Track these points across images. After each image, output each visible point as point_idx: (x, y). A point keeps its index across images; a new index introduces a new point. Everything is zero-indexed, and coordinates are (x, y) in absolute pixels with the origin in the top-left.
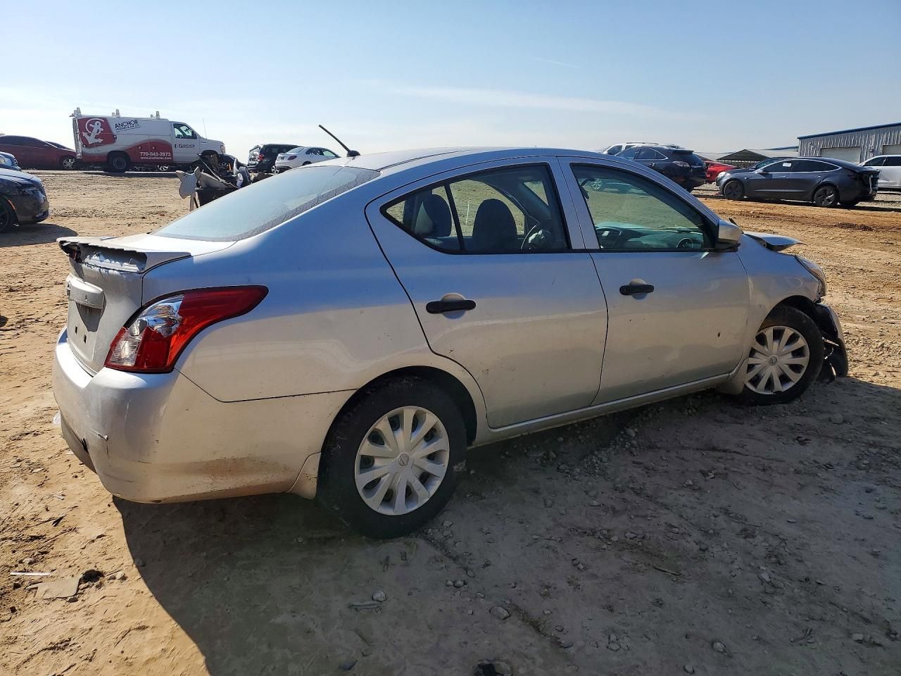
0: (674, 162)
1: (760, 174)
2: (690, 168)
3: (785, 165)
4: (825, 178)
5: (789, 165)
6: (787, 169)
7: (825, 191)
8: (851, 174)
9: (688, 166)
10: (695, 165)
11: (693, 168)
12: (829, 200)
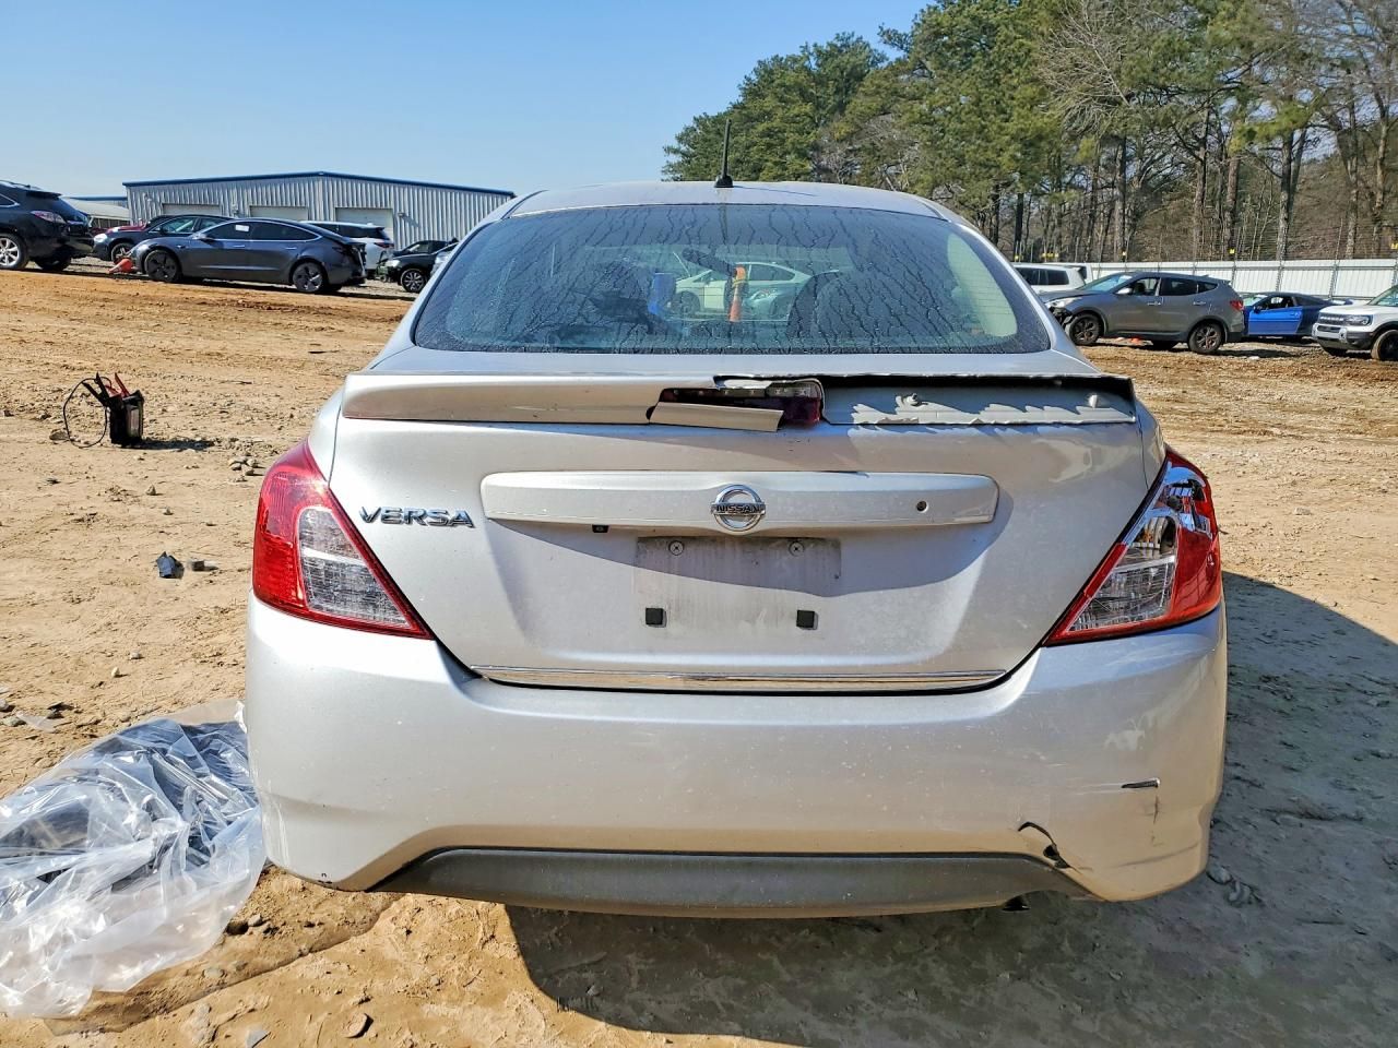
0: (34, 212)
1: (202, 240)
2: (65, 226)
3: (239, 228)
4: (303, 251)
5: (246, 229)
6: (242, 235)
7: (307, 270)
8: (337, 246)
9: (62, 221)
10: (73, 220)
11: (71, 226)
12: (314, 283)
